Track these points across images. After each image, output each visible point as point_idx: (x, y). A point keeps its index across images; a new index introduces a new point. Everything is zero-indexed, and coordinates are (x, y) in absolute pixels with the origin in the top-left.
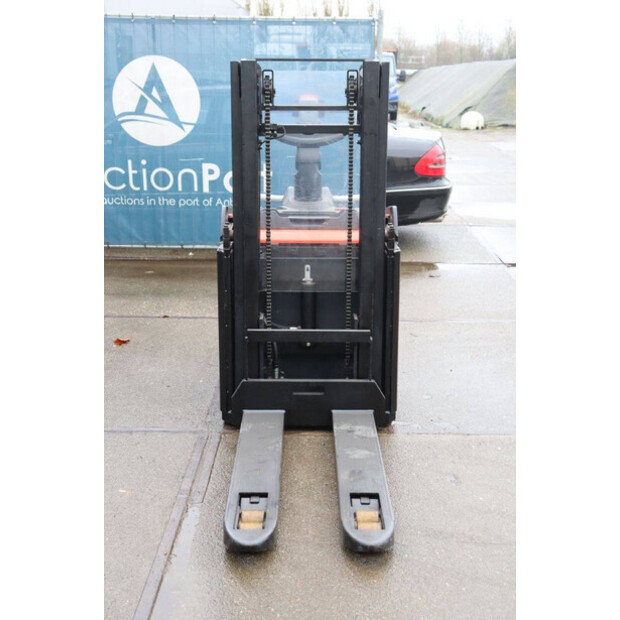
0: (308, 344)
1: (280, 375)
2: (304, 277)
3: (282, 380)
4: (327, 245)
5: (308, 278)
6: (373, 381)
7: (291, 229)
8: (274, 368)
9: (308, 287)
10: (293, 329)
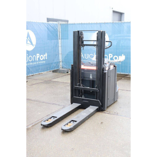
0: (91, 91)
1: (84, 97)
2: (90, 76)
3: (84, 98)
4: (94, 70)
5: (91, 77)
6: (99, 100)
7: (91, 66)
8: (82, 95)
9: (91, 79)
10: (88, 88)
